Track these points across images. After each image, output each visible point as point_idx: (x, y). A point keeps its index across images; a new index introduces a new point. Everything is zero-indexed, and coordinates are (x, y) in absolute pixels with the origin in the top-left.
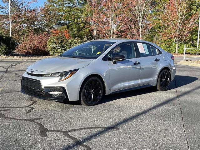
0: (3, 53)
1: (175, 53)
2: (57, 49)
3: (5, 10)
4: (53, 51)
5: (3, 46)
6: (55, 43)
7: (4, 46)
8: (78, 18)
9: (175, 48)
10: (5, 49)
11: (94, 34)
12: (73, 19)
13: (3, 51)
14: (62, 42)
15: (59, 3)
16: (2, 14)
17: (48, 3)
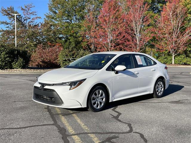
0: (20, 67)
1: (172, 63)
2: (68, 62)
3: (10, 26)
4: (65, 64)
5: (20, 60)
6: (67, 56)
7: (22, 60)
8: (76, 33)
9: (172, 59)
10: (23, 62)
11: (92, 47)
12: (72, 33)
13: (20, 64)
14: (73, 55)
15: (58, 19)
16: (8, 29)
17: (47, 19)
